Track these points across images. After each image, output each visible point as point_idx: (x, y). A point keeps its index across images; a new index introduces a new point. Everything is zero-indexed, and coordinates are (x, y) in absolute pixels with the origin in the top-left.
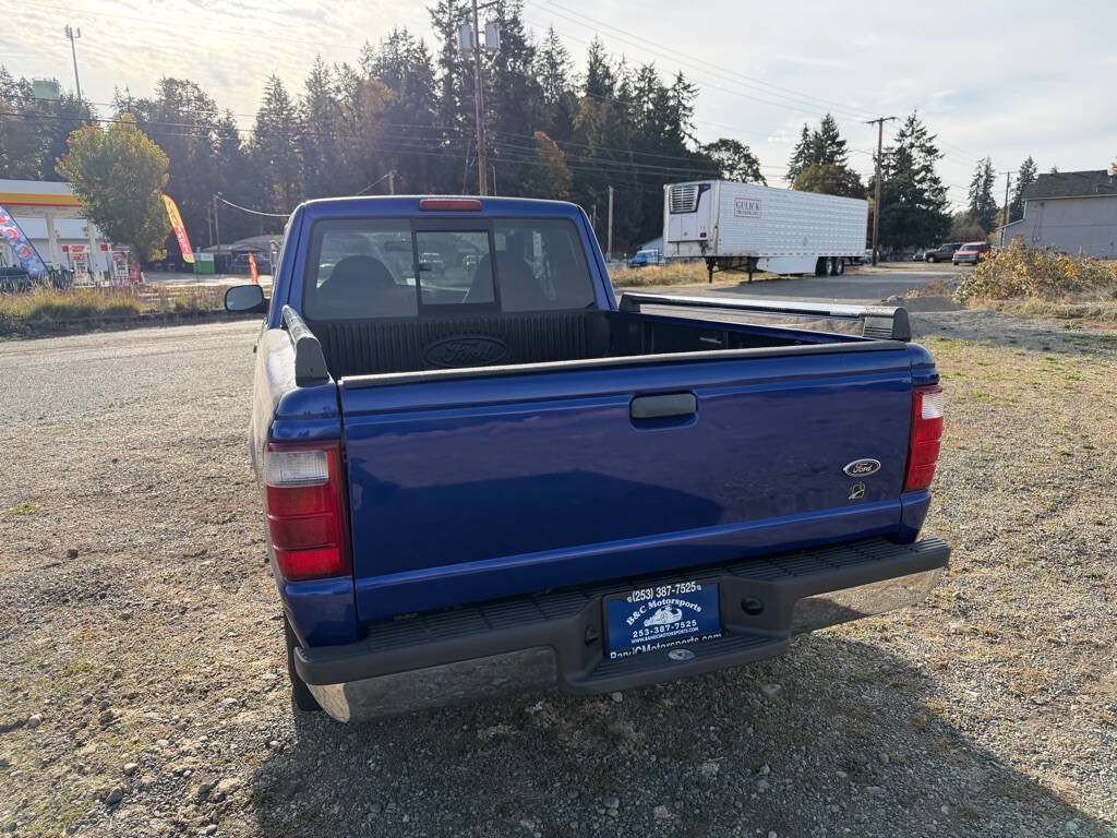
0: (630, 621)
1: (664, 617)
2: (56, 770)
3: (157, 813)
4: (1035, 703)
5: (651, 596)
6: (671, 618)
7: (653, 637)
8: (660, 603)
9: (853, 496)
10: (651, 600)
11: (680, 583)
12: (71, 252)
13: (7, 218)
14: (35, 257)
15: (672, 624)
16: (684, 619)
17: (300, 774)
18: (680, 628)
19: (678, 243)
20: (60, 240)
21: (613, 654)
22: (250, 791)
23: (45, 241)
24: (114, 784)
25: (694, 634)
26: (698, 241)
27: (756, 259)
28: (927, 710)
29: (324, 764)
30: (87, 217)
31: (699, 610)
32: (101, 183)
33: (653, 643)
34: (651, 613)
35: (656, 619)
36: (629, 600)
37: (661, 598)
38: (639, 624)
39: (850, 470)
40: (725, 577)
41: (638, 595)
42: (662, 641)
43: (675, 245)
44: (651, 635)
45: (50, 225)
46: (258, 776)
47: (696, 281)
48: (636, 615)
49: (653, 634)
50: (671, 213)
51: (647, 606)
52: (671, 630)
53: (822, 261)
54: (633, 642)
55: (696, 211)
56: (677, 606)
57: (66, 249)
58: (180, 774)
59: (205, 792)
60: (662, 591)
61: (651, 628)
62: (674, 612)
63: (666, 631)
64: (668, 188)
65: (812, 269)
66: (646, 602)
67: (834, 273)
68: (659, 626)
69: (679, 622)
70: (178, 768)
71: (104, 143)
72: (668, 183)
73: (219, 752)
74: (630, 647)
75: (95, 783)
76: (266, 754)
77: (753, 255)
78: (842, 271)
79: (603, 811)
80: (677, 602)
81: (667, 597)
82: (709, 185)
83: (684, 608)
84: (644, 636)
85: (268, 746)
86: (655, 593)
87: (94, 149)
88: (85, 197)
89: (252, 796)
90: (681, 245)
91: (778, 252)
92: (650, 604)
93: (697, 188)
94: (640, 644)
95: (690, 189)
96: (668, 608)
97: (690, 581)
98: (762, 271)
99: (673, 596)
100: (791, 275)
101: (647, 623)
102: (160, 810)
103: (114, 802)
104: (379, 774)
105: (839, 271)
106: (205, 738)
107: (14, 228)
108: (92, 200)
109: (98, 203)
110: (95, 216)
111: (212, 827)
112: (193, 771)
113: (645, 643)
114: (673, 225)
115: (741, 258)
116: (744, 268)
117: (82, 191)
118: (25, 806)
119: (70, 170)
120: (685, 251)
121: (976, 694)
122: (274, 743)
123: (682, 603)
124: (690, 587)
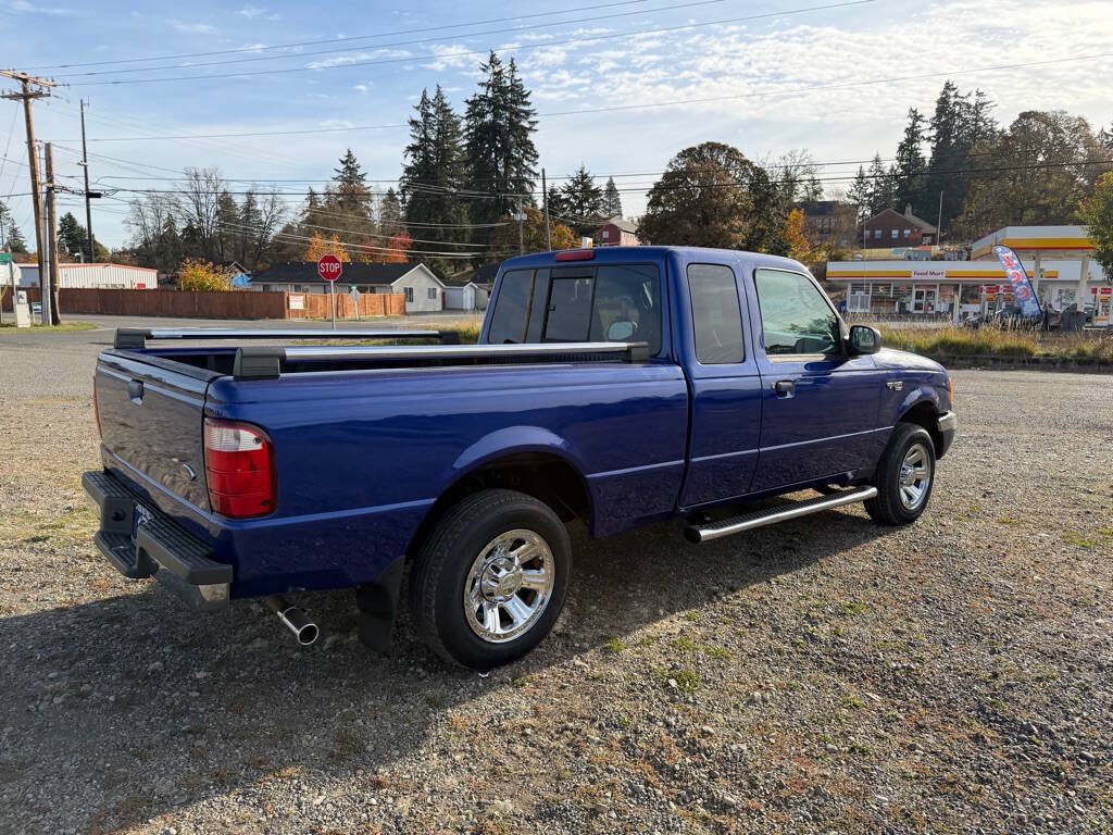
12: (1098, 294)
13: (1016, 261)
14: (1032, 299)
23: (1077, 282)
30: (1097, 259)
45: (1084, 267)
57: (1094, 291)
88: (1099, 239)
107: (1019, 271)
108: (1105, 242)
110: (1104, 258)
117: (1097, 233)
119: (1090, 213)
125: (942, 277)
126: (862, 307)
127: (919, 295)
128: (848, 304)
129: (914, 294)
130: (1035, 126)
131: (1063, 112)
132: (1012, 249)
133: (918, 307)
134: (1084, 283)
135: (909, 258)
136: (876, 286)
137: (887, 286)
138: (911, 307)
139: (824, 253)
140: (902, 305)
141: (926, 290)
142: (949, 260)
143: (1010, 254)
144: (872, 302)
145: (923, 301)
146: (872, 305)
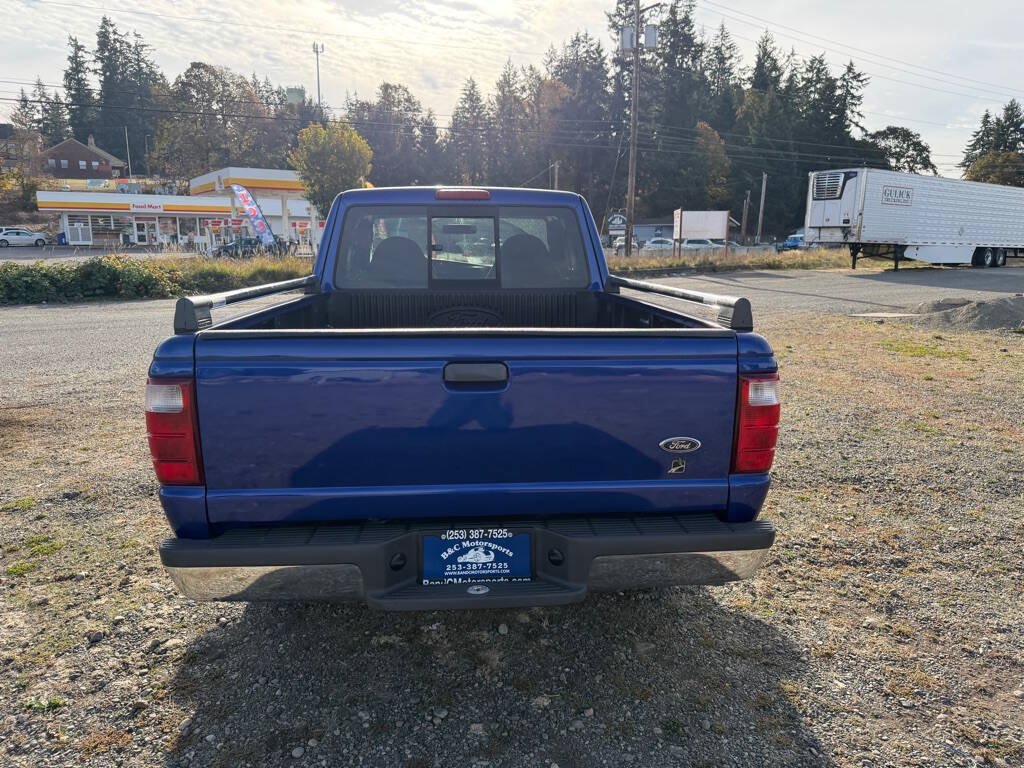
0: (444, 556)
1: (477, 557)
2: (73, 613)
3: (117, 654)
4: (901, 705)
5: (464, 537)
6: (483, 558)
7: (466, 573)
8: (473, 544)
9: (673, 470)
10: (465, 541)
11: (493, 528)
12: (297, 227)
13: (250, 199)
14: (268, 231)
15: (484, 564)
16: (496, 560)
17: (227, 645)
18: (491, 568)
19: (820, 228)
20: (290, 218)
21: (425, 582)
22: (184, 651)
23: (280, 217)
24: (102, 627)
25: (505, 576)
26: (841, 227)
27: (904, 247)
28: (780, 691)
29: (249, 641)
30: (308, 199)
31: (511, 554)
32: (319, 171)
33: (464, 577)
34: (466, 551)
35: (469, 557)
36: (443, 537)
37: (474, 540)
38: (453, 559)
39: (667, 445)
40: (538, 529)
41: (452, 534)
42: (472, 577)
43: (817, 230)
44: (463, 570)
45: (284, 204)
46: (197, 641)
47: (839, 266)
48: (450, 551)
49: (465, 570)
50: (814, 199)
51: (461, 546)
52: (483, 569)
53: (980, 253)
54: (446, 574)
55: (840, 198)
56: (490, 549)
57: (294, 225)
58: (146, 630)
59: (156, 645)
60: (475, 534)
61: (464, 564)
62: (487, 553)
63: (478, 569)
64: (812, 175)
65: (968, 259)
66: (460, 541)
67: (994, 264)
68: (472, 564)
69: (491, 562)
70: (148, 625)
71: (324, 139)
72: (813, 171)
73: (182, 619)
74: (442, 577)
75: (90, 626)
76: (214, 625)
77: (900, 243)
78: (1004, 263)
79: (429, 718)
80: (490, 545)
81: (479, 540)
82: (856, 173)
83: (495, 551)
84: (457, 570)
85: (218, 620)
86: (469, 534)
87: (316, 143)
88: (308, 183)
89: (185, 655)
90: (823, 231)
91: (929, 241)
92: (464, 543)
93: (843, 175)
94: (453, 577)
95: (836, 177)
96: (481, 549)
97: (503, 528)
98: (910, 260)
99: (485, 539)
100: (945, 264)
101: (461, 559)
102: (120, 652)
103: (95, 640)
104: (281, 656)
105: (1000, 262)
106: (179, 607)
107: (254, 207)
108: (312, 185)
109: (317, 188)
110: (314, 198)
111: (146, 670)
112: (156, 629)
113: (457, 577)
114: (817, 212)
115: (889, 245)
116: (891, 256)
117: (305, 178)
118: (41, 633)
119: (298, 161)
120: (826, 236)
121: (842, 685)
122: (223, 619)
123: (494, 547)
124: (503, 533)
125: (161, 211)
126: (83, 240)
127: (140, 227)
128: (68, 236)
129: (135, 226)
130: (206, 77)
131: (227, 69)
132: (246, 188)
133: (141, 238)
134: (285, 218)
135: (123, 191)
136: (95, 220)
137: (106, 218)
138: (134, 239)
139: (14, 181)
140: (126, 238)
141: (144, 221)
142: (160, 194)
143: (245, 192)
144: (94, 234)
145: (145, 233)
146: (94, 238)
